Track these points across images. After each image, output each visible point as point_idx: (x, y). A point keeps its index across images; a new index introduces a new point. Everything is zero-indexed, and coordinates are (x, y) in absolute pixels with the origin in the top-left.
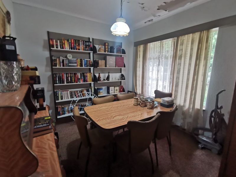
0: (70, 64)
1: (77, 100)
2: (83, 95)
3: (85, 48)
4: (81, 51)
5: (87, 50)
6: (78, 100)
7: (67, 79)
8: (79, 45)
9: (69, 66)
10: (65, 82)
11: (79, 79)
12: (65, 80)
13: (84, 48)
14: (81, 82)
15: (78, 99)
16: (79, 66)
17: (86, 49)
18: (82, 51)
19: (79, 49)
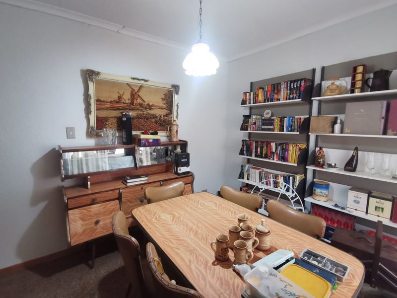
0: (263, 127)
1: (262, 189)
2: (276, 184)
3: (290, 94)
4: (281, 102)
5: (293, 99)
6: (264, 189)
7: (256, 152)
8: (279, 91)
9: (263, 130)
10: (253, 155)
11: (274, 153)
12: (254, 151)
13: (288, 94)
14: (275, 159)
15: (264, 187)
16: (276, 130)
17: (291, 96)
18: (284, 102)
19: (279, 100)
